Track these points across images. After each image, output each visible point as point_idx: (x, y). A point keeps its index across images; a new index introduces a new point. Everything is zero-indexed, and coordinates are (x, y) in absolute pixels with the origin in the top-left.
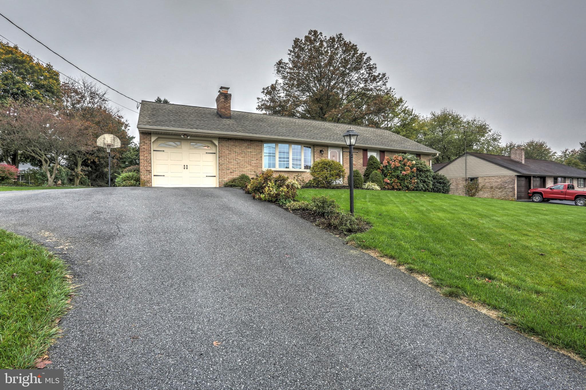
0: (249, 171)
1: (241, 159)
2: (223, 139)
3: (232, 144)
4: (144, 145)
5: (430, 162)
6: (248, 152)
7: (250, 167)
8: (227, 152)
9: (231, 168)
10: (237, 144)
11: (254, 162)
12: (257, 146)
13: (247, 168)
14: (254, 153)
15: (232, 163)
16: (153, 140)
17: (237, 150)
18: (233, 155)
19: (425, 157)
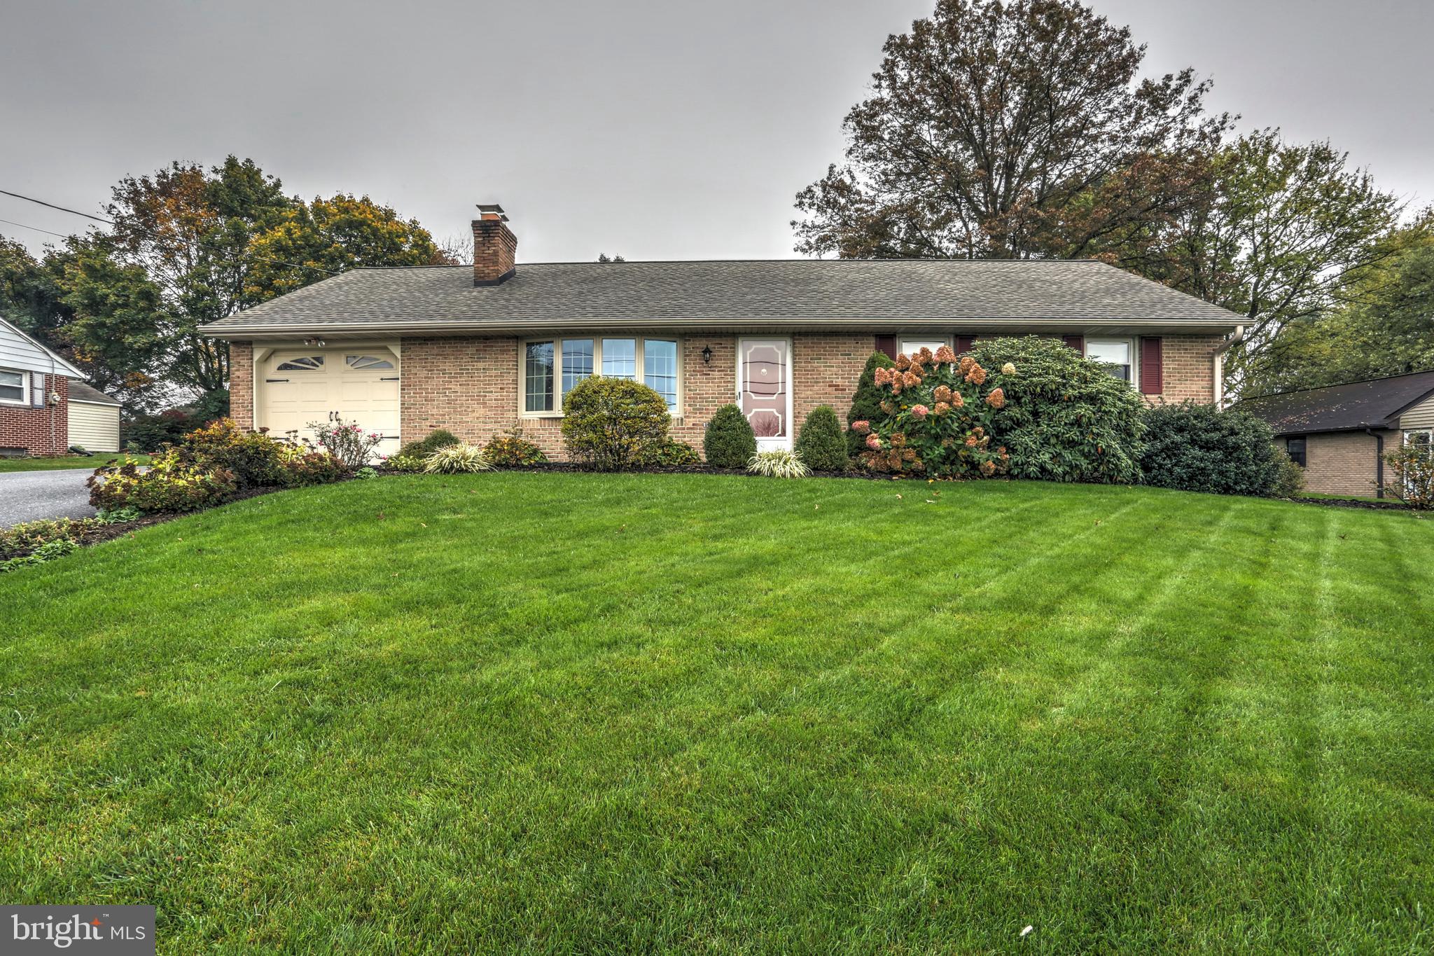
0: (481, 420)
1: (458, 388)
2: (414, 341)
3: (435, 351)
4: (238, 370)
5: (1212, 362)
6: (477, 369)
7: (481, 411)
8: (424, 373)
9: (433, 415)
10: (448, 350)
11: (494, 396)
12: (503, 352)
13: (476, 415)
14: (493, 373)
15: (436, 403)
16: (256, 357)
17: (449, 366)
18: (437, 381)
19: (1188, 345)
